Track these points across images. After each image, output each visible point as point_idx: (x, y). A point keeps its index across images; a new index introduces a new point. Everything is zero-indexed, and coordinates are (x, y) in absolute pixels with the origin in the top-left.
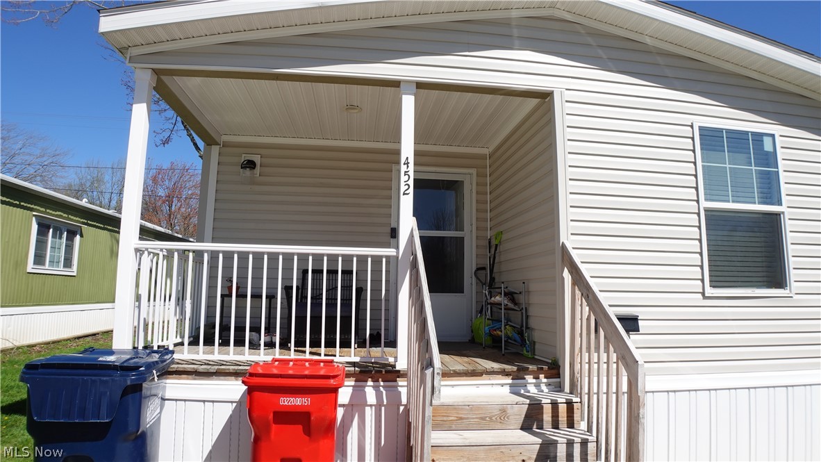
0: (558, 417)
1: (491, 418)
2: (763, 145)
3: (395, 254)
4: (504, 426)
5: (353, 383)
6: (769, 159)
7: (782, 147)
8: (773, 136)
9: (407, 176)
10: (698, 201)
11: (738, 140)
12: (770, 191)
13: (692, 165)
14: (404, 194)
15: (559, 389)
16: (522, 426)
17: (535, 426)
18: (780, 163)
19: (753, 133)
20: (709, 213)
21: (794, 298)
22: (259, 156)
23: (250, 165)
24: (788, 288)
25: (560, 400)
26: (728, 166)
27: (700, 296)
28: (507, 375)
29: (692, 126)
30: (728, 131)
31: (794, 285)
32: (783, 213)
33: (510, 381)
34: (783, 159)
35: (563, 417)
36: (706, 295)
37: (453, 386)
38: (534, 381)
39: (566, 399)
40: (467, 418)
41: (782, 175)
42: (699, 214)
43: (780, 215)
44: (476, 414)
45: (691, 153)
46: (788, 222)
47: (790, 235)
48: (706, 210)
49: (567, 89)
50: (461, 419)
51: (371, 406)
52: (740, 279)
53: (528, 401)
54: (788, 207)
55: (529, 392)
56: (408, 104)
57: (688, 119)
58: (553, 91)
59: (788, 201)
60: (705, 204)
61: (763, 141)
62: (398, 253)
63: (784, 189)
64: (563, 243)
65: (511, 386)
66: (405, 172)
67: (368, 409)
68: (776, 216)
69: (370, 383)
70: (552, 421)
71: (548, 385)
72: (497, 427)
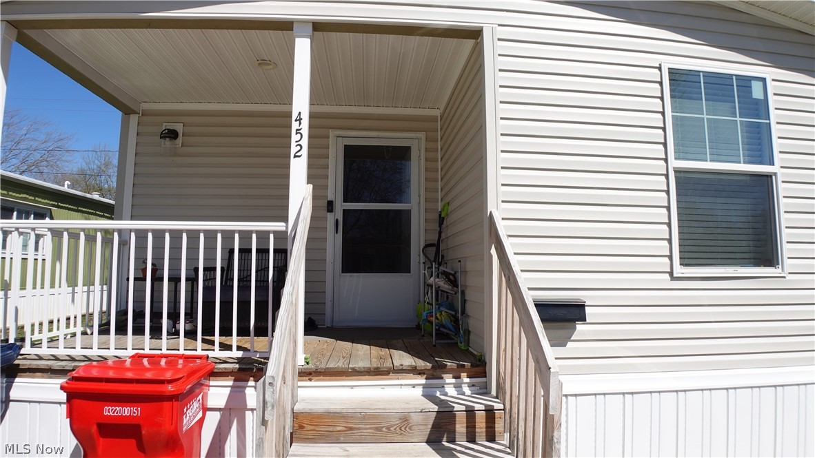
0: (475, 428)
1: (388, 428)
2: (751, 93)
3: (284, 229)
4: (405, 439)
5: (231, 383)
6: (759, 108)
7: (775, 94)
8: (764, 80)
9: (299, 135)
10: (666, 160)
11: (719, 86)
12: (760, 146)
13: (660, 116)
14: (295, 156)
15: (484, 391)
16: (428, 439)
17: (445, 439)
18: (773, 112)
19: (739, 77)
20: (682, 175)
21: (787, 278)
22: (182, 124)
23: (172, 135)
24: (780, 266)
25: (477, 407)
26: (705, 116)
27: (667, 276)
28: (420, 374)
29: (660, 68)
30: (708, 75)
31: (787, 262)
32: (775, 174)
33: (423, 381)
34: (776, 109)
35: (480, 428)
36: (675, 275)
37: (352, 387)
38: (453, 381)
39: (486, 405)
40: (359, 429)
41: (774, 127)
42: (667, 176)
43: (771, 176)
44: (371, 424)
45: (659, 101)
46: (782, 186)
47: (783, 201)
48: (677, 171)
49: (499, 25)
50: (351, 429)
51: (252, 410)
52: (720, 255)
53: (436, 408)
54: (782, 167)
55: (446, 394)
56: (303, 48)
57: (655, 60)
58: (482, 28)
59: (782, 159)
60: (675, 163)
61: (751, 87)
62: (287, 227)
63: (777, 144)
64: (491, 212)
65: (425, 386)
66: (297, 130)
67: (248, 414)
68: (767, 178)
69: (251, 383)
70: (467, 433)
71: (471, 385)
72: (396, 439)
